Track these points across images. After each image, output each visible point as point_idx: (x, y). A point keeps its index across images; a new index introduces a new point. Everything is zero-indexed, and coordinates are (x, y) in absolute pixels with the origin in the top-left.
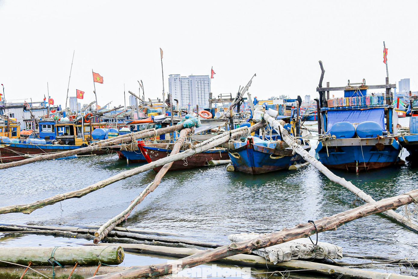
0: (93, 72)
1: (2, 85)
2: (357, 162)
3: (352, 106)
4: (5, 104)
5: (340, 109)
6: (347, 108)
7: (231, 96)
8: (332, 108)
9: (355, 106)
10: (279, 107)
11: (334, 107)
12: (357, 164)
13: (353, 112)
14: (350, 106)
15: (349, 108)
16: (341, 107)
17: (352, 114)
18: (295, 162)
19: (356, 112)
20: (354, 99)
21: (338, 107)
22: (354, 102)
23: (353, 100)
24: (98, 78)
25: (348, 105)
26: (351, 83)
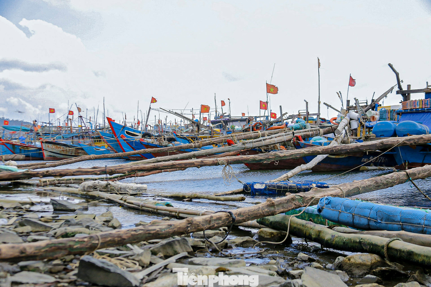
0: (267, 83)
1: (229, 99)
2: (407, 162)
3: (425, 108)
4: (231, 117)
5: (413, 111)
6: (420, 110)
7: (367, 103)
8: (406, 111)
9: (428, 108)
10: (391, 112)
11: (408, 109)
12: (407, 164)
13: (426, 114)
14: (423, 108)
15: (422, 110)
16: (414, 110)
17: (425, 116)
18: (372, 164)
19: (429, 114)
20: (428, 100)
21: (411, 109)
22: (428, 104)
23: (426, 102)
24: (272, 89)
25: (421, 107)
26: (429, 85)
